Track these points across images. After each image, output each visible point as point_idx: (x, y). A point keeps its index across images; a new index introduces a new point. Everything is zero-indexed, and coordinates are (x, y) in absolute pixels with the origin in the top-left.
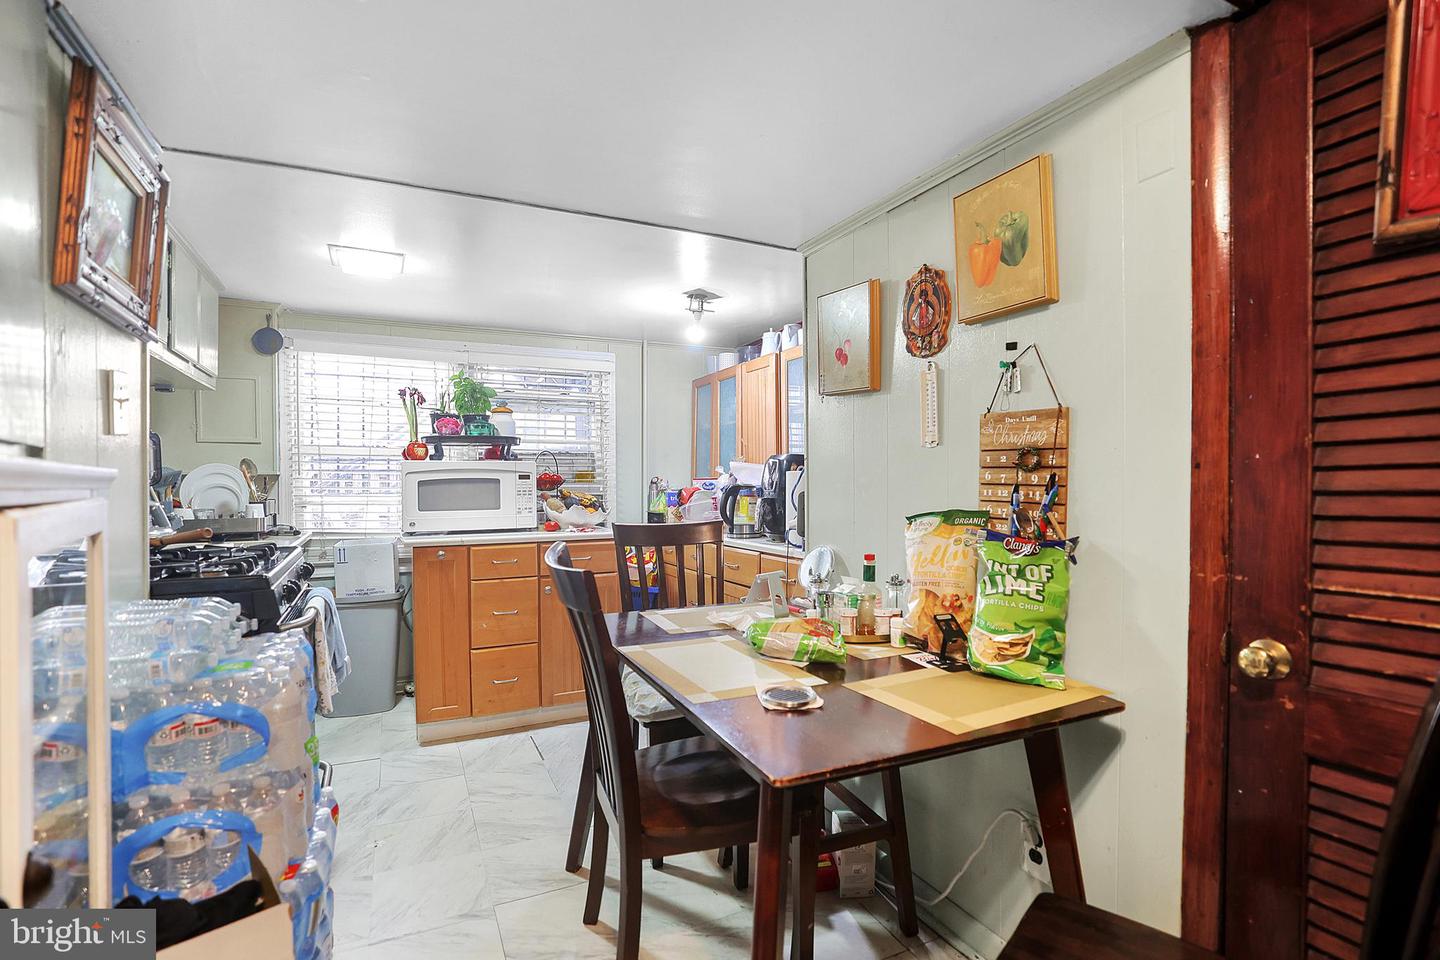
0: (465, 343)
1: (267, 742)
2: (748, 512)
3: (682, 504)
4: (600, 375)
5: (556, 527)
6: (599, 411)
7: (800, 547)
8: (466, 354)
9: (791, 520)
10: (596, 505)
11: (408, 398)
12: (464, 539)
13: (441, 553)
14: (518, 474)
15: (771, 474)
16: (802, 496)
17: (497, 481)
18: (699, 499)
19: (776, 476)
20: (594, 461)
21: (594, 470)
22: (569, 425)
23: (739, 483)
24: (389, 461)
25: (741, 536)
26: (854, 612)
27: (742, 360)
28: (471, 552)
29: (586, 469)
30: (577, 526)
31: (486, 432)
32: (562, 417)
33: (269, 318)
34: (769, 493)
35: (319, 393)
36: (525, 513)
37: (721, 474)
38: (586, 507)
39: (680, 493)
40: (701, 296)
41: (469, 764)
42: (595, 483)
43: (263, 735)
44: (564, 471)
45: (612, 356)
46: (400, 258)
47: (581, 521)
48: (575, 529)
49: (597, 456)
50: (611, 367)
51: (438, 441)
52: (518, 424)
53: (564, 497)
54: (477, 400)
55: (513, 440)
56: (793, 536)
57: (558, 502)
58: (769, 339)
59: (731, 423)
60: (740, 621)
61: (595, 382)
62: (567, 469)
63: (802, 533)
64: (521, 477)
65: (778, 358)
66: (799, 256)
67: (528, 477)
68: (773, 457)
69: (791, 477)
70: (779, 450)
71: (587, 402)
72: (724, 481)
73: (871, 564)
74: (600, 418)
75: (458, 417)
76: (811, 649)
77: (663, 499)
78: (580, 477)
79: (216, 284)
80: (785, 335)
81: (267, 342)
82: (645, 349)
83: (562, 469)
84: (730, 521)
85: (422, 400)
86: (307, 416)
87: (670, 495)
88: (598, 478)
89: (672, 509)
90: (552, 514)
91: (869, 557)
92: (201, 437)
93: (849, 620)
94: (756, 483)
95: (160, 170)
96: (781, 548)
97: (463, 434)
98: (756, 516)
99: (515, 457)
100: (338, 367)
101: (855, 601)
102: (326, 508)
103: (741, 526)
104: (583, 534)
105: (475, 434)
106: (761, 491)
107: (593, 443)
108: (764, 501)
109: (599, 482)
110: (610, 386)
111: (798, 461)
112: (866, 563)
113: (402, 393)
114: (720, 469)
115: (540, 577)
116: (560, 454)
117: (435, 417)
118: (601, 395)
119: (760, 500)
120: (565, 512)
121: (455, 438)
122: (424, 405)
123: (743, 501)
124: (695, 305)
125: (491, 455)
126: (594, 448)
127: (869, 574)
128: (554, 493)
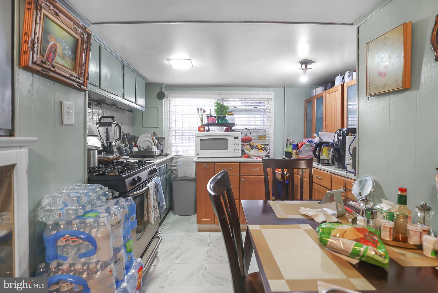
0: (220, 92)
1: (96, 249)
2: (326, 154)
3: (298, 149)
4: (268, 100)
5: (248, 157)
6: (267, 113)
7: (353, 173)
8: (220, 96)
9: (348, 160)
10: (264, 149)
11: (200, 111)
12: (213, 160)
13: (205, 165)
14: (234, 137)
15: (338, 137)
16: (355, 149)
17: (227, 139)
18: (305, 147)
19: (341, 138)
20: (265, 132)
21: (265, 135)
22: (257, 119)
23: (323, 141)
24: (190, 132)
25: (323, 164)
26: (391, 224)
27: (326, 89)
28: (216, 165)
29: (262, 135)
30: (255, 156)
31: (223, 122)
32: (255, 116)
33: (161, 88)
34: (338, 146)
35: (177, 111)
36: (236, 151)
37: (316, 137)
38: (259, 149)
39: (297, 145)
40: (306, 63)
41: (211, 243)
42: (266, 140)
43: (94, 246)
44: (254, 136)
45: (272, 93)
46: (189, 61)
47: (257, 155)
48: (254, 158)
49: (267, 130)
50: (272, 97)
51: (208, 125)
52: (236, 119)
53: (251, 145)
54: (222, 111)
55: (234, 125)
56: (349, 168)
57: (248, 147)
58: (338, 80)
59: (320, 116)
60: (316, 215)
61: (266, 103)
62: (256, 135)
63: (354, 167)
64: (235, 138)
65: (343, 86)
66: (355, 28)
67: (238, 138)
68: (339, 130)
69: (349, 139)
70: (343, 126)
71: (263, 110)
72: (316, 140)
73: (403, 194)
74: (268, 116)
75: (215, 117)
76: (362, 254)
77: (291, 147)
78: (260, 138)
79: (143, 78)
80: (346, 77)
81: (161, 96)
82: (285, 89)
83: (253, 135)
84: (318, 158)
85: (205, 112)
86: (174, 119)
87: (293, 145)
88: (267, 138)
89: (294, 151)
90: (246, 151)
91: (403, 190)
92: (144, 126)
93: (388, 230)
94: (331, 141)
95: (86, 29)
96: (342, 172)
97: (216, 123)
98: (330, 156)
99: (234, 131)
100: (183, 103)
101: (391, 216)
102: (178, 148)
103: (323, 160)
104: (257, 160)
105: (220, 122)
106: (333, 145)
107: (265, 125)
108: (334, 150)
109: (267, 140)
110: (271, 105)
111: (353, 131)
112: (399, 193)
113: (198, 110)
114: (315, 135)
115: (240, 175)
116: (253, 129)
117: (208, 117)
118: (268, 107)
119: (332, 149)
120: (251, 151)
121: (213, 124)
122: (205, 113)
123: (325, 149)
124: (304, 67)
125: (227, 130)
126: (266, 127)
127: (402, 200)
128: (248, 144)
